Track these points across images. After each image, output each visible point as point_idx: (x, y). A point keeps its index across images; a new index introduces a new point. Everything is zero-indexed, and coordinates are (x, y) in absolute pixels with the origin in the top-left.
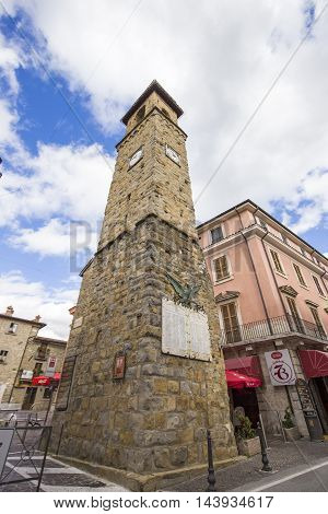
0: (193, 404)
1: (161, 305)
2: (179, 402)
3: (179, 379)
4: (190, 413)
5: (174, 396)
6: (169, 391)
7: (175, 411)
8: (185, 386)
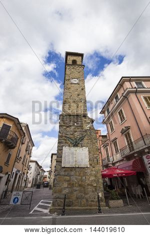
0: (77, 185)
1: (62, 149)
2: (69, 184)
3: (70, 176)
4: (75, 188)
5: (67, 182)
6: (65, 180)
7: (67, 187)
8: (73, 178)
